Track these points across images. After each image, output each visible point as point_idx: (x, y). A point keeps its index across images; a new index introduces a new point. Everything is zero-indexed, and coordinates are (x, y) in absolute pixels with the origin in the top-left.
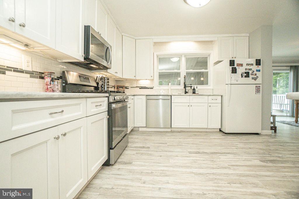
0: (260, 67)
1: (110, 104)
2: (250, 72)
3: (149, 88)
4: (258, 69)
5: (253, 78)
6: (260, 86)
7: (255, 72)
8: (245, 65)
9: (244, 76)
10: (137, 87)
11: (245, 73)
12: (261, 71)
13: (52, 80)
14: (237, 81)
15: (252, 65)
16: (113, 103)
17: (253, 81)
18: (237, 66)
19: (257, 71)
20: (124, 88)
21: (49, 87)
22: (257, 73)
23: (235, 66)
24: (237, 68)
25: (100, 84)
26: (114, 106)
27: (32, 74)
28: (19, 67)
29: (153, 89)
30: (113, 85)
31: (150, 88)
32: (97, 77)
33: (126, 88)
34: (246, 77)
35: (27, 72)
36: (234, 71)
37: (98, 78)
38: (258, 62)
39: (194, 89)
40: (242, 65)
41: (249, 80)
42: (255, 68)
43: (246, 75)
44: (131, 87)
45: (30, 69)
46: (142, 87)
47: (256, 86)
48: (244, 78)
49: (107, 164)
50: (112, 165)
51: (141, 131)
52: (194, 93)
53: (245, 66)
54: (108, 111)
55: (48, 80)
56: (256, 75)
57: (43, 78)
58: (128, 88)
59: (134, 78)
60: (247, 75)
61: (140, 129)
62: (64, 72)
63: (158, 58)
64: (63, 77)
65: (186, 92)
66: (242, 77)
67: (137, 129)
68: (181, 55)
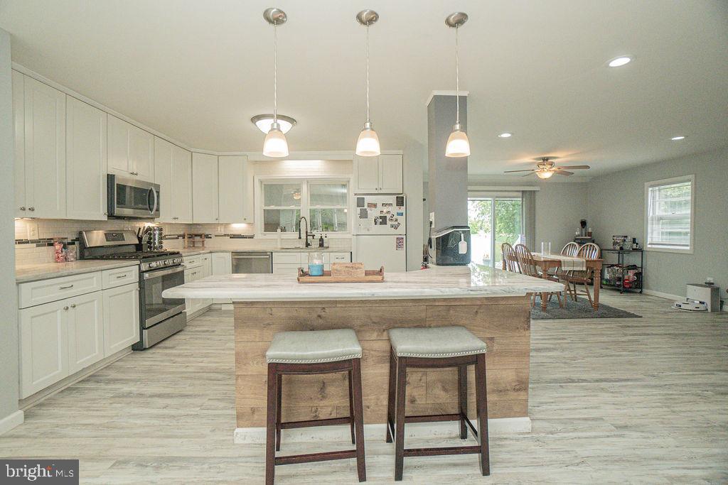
0: (403, 209)
1: (141, 273)
2: (388, 216)
3: (245, 238)
4: (400, 211)
5: (392, 226)
6: (402, 238)
7: (395, 217)
8: (379, 205)
9: (378, 223)
10: (225, 235)
11: (381, 217)
12: (404, 214)
13: (65, 247)
14: (368, 230)
15: (390, 205)
16: (146, 271)
17: (393, 231)
18: (368, 206)
19: (398, 214)
20: (204, 236)
21: (60, 255)
22: (399, 217)
23: (366, 207)
24: (368, 210)
25: (145, 238)
26: (146, 275)
27: (38, 242)
28: (22, 237)
29: (253, 238)
30: (182, 233)
31: (249, 238)
32: (140, 229)
33: (207, 236)
34: (381, 223)
35: (33, 242)
36: (364, 215)
37: (141, 232)
38: (400, 201)
39: (321, 239)
40: (375, 206)
41: (386, 228)
42: (395, 209)
43: (381, 220)
44: (215, 236)
45: (36, 238)
46: (234, 235)
47: (397, 238)
48: (378, 226)
49: (138, 348)
50: (145, 349)
51: (225, 311)
52: (321, 245)
53: (380, 207)
54: (140, 282)
55: (58, 247)
56: (396, 220)
57: (51, 245)
58: (211, 238)
59: (217, 222)
60: (384, 221)
61: (224, 308)
62: (81, 233)
63: (263, 186)
64: (80, 239)
65: (307, 245)
66: (376, 224)
67: (219, 307)
68: (301, 180)
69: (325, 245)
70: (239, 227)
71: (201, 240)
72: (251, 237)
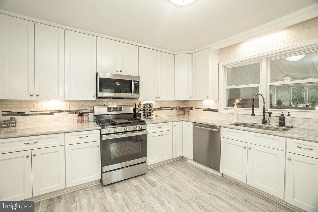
3: (213, 111)
10: (200, 108)
20: (189, 109)
27: (69, 112)
28: (61, 109)
29: (217, 111)
31: (215, 111)
33: (191, 109)
35: (66, 112)
39: (282, 118)
44: (195, 108)
45: (68, 109)
58: (193, 109)
61: (189, 161)
68: (260, 58)
69: (287, 124)
70: (209, 103)
71: (188, 111)
72: (216, 111)
